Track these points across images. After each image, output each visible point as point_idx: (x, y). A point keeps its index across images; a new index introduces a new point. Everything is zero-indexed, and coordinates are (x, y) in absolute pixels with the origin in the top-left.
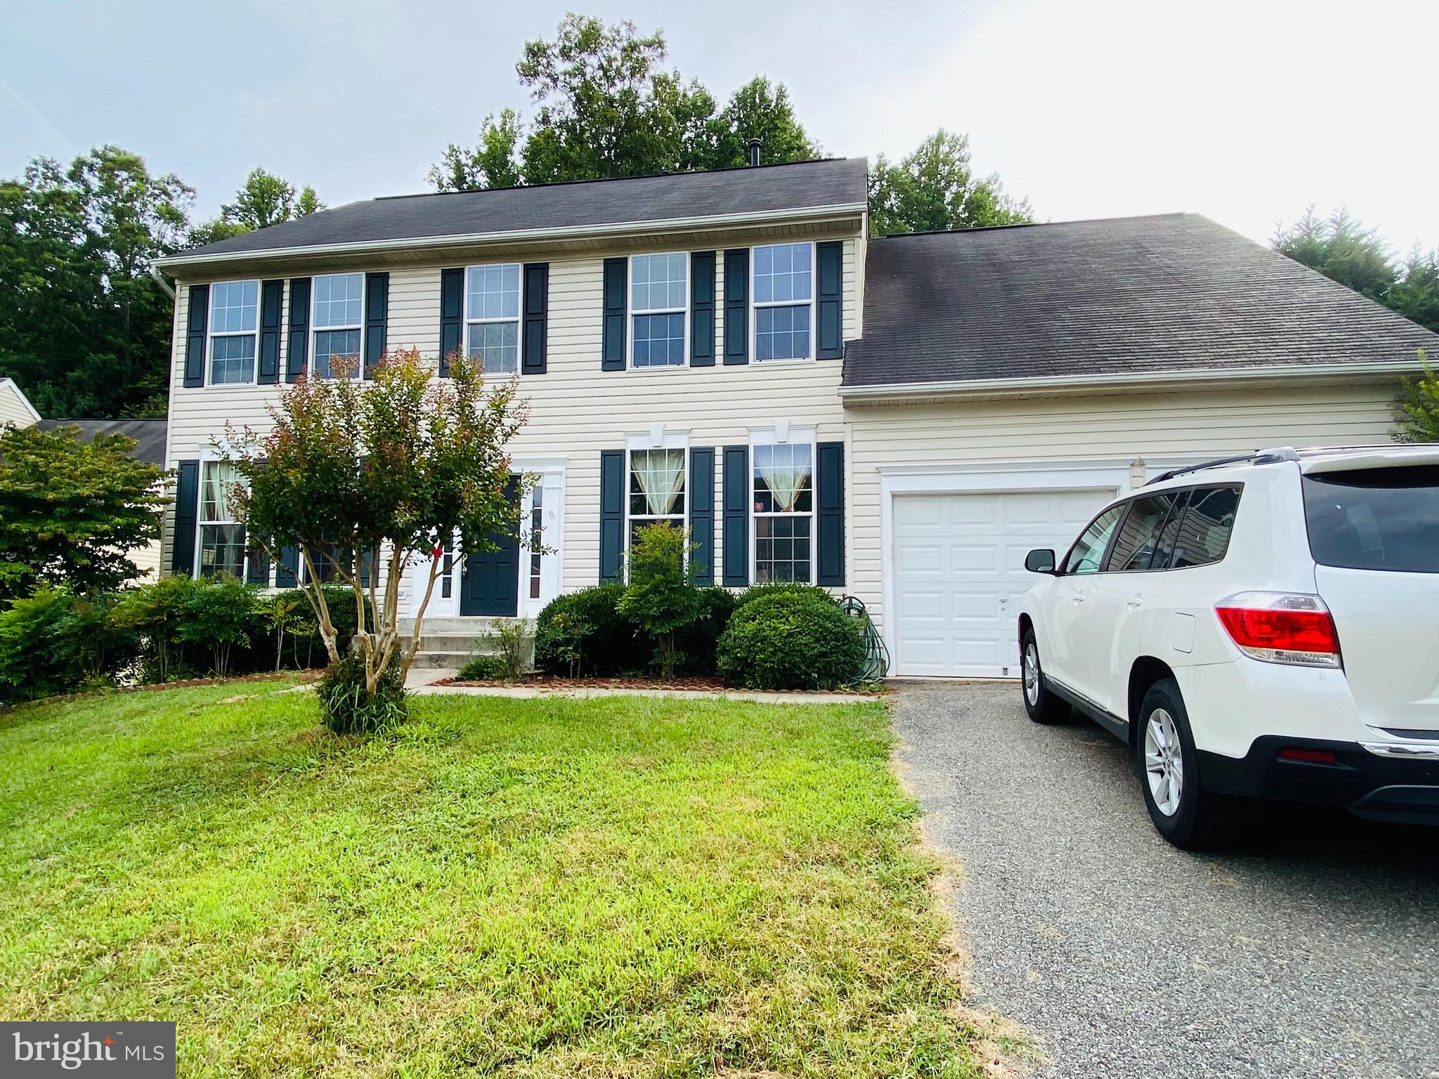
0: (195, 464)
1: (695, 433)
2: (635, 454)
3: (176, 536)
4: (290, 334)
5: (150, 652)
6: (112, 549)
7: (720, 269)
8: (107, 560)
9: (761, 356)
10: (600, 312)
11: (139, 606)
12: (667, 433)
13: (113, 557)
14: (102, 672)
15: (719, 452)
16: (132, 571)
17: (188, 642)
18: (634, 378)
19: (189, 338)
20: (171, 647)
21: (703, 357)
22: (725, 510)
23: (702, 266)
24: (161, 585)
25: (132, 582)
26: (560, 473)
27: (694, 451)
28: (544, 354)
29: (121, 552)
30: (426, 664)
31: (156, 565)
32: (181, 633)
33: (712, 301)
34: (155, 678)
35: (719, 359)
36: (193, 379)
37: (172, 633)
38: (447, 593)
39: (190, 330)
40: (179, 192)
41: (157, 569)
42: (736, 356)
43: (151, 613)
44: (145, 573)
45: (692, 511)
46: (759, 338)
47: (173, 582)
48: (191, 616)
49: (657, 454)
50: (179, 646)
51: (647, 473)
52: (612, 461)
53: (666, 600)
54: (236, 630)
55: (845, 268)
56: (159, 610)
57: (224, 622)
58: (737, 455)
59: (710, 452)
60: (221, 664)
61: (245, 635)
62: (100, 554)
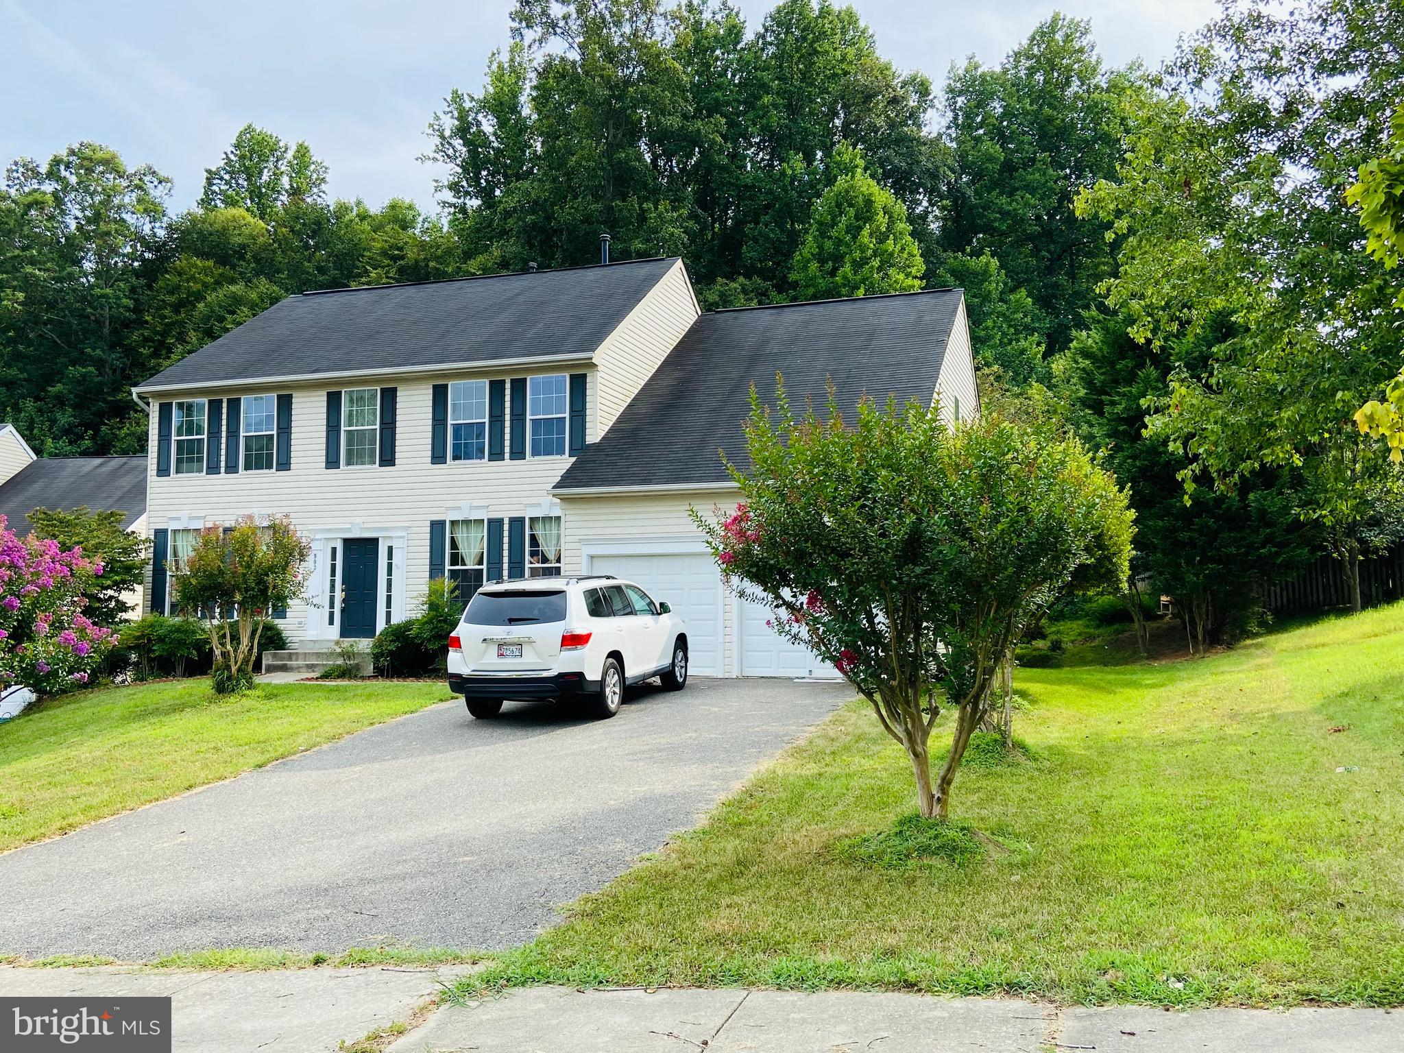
0: (165, 531)
1: (491, 508)
2: (453, 523)
3: (154, 582)
4: (227, 437)
5: (136, 664)
6: (110, 592)
7: (508, 392)
8: (106, 600)
9: (535, 453)
10: (430, 422)
11: (130, 634)
12: (472, 508)
13: (111, 598)
14: (109, 675)
15: (506, 521)
16: (123, 607)
17: (160, 657)
18: (453, 467)
19: (159, 441)
20: (150, 660)
21: (496, 455)
22: (510, 562)
23: (496, 389)
24: (143, 620)
25: (124, 616)
26: (403, 537)
27: (490, 521)
28: (393, 452)
29: (116, 595)
30: (305, 669)
31: (141, 603)
32: (155, 650)
33: (503, 414)
34: (140, 678)
35: (507, 456)
36: (163, 471)
37: (150, 651)
38: (331, 622)
39: (160, 435)
40: (156, 183)
41: (141, 605)
42: (518, 454)
43: (138, 638)
44: (133, 609)
45: (488, 563)
46: (534, 441)
47: (151, 618)
48: (161, 640)
49: (467, 522)
50: (154, 660)
51: (461, 536)
52: (437, 527)
53: (436, 627)
54: (189, 649)
55: (588, 392)
56: (142, 637)
57: (181, 643)
58: (517, 523)
59: (501, 521)
60: (179, 670)
61: (194, 652)
62: (102, 596)
